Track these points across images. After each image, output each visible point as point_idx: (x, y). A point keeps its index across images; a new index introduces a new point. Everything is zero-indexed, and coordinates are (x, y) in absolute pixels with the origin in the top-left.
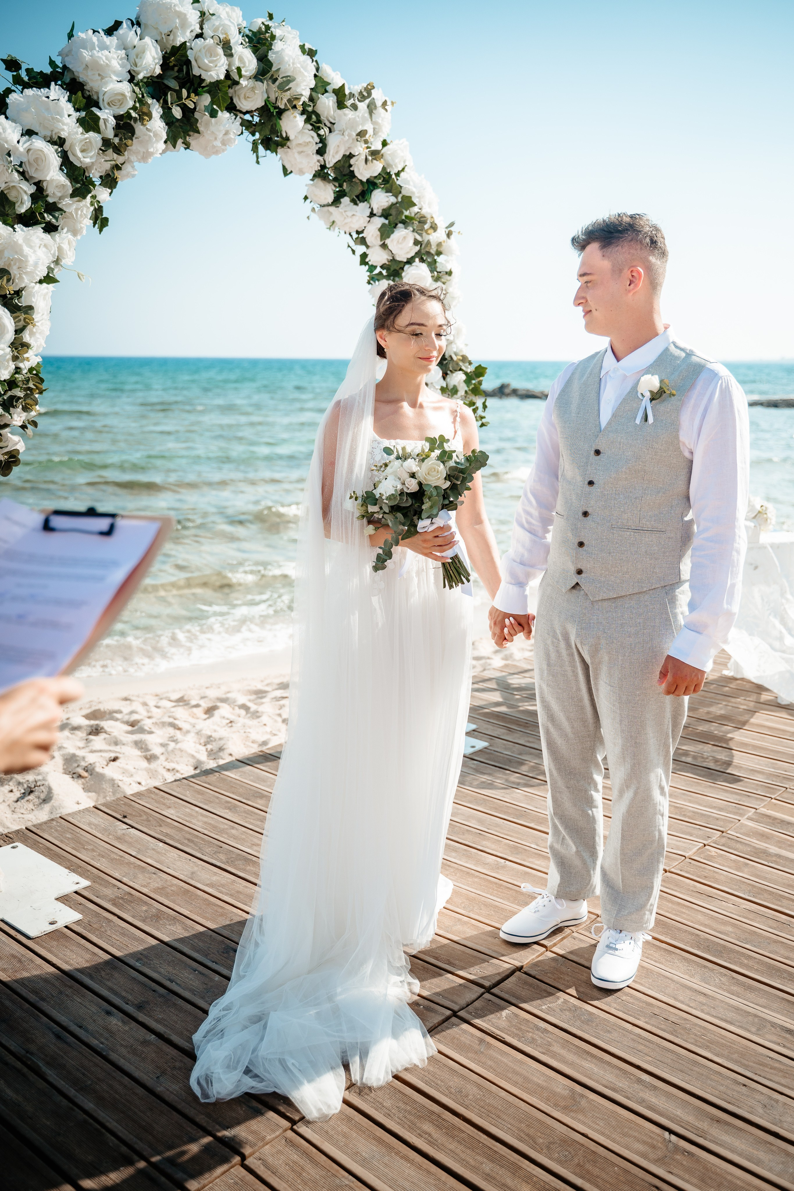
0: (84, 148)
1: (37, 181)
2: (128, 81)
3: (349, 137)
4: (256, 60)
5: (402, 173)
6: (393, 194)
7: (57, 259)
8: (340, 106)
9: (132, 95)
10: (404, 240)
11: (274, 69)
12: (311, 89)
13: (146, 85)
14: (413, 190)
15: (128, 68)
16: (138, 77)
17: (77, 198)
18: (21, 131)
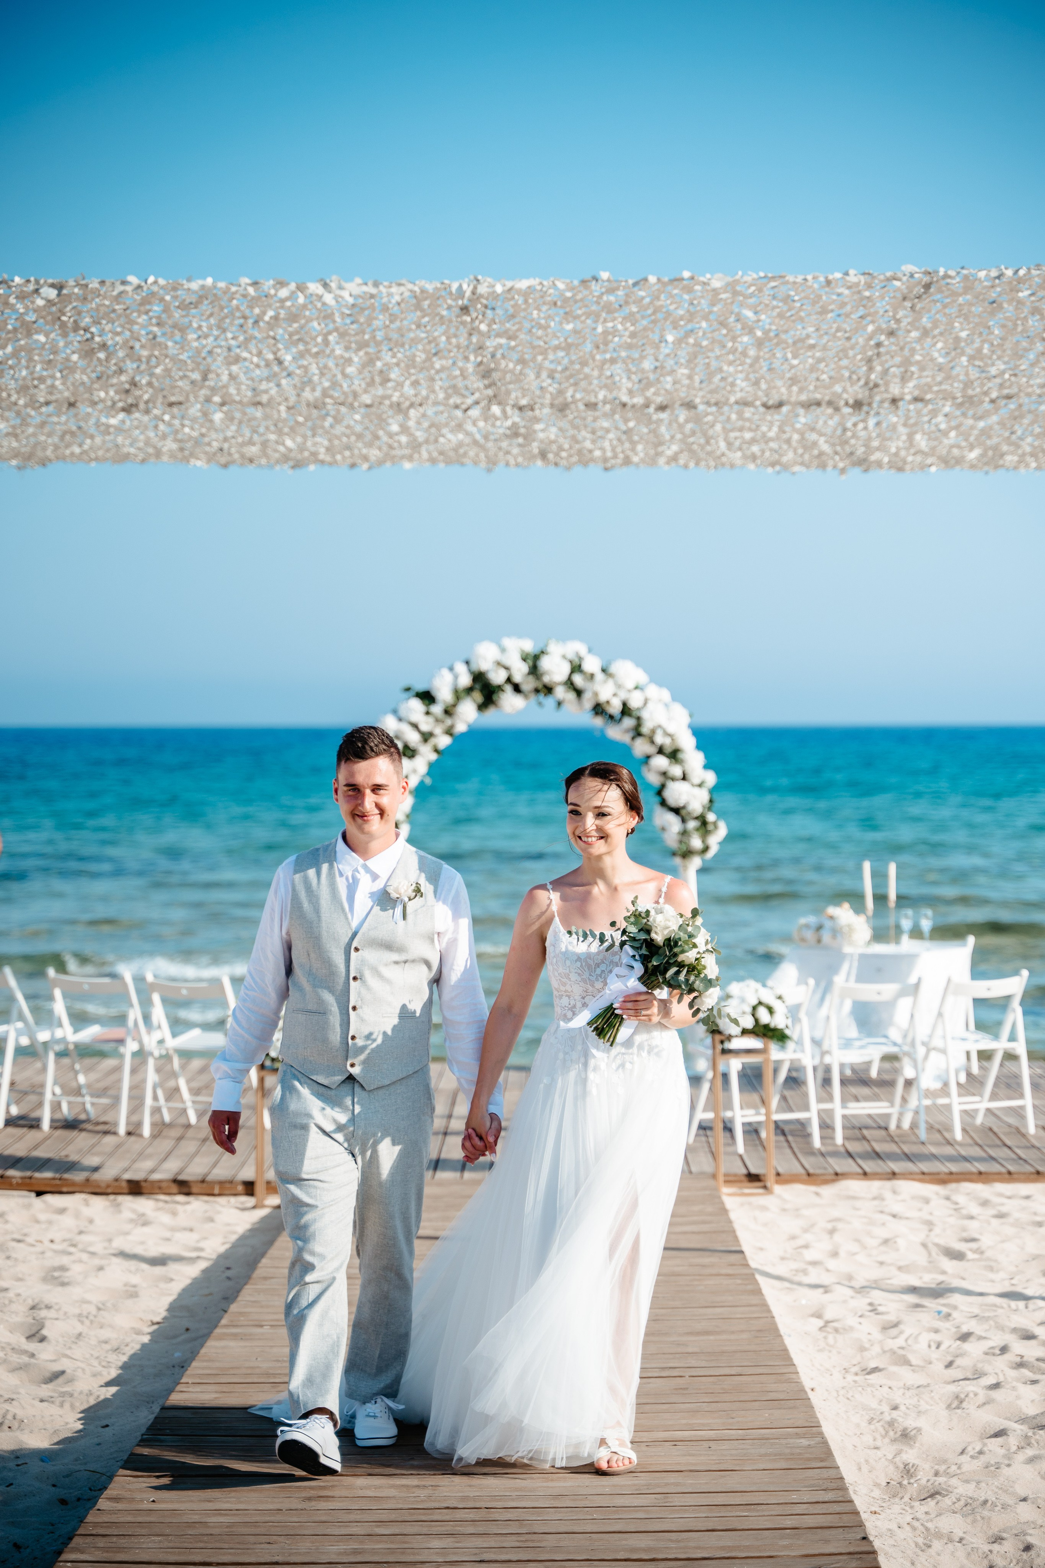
0: (427, 723)
2: (452, 691)
3: (592, 695)
4: (526, 668)
5: (643, 707)
6: (634, 719)
7: (414, 771)
8: (587, 679)
9: (452, 697)
10: (643, 744)
11: (540, 670)
12: (568, 674)
13: (466, 691)
14: (645, 717)
15: (454, 685)
16: (459, 688)
17: (424, 744)
18: (397, 720)
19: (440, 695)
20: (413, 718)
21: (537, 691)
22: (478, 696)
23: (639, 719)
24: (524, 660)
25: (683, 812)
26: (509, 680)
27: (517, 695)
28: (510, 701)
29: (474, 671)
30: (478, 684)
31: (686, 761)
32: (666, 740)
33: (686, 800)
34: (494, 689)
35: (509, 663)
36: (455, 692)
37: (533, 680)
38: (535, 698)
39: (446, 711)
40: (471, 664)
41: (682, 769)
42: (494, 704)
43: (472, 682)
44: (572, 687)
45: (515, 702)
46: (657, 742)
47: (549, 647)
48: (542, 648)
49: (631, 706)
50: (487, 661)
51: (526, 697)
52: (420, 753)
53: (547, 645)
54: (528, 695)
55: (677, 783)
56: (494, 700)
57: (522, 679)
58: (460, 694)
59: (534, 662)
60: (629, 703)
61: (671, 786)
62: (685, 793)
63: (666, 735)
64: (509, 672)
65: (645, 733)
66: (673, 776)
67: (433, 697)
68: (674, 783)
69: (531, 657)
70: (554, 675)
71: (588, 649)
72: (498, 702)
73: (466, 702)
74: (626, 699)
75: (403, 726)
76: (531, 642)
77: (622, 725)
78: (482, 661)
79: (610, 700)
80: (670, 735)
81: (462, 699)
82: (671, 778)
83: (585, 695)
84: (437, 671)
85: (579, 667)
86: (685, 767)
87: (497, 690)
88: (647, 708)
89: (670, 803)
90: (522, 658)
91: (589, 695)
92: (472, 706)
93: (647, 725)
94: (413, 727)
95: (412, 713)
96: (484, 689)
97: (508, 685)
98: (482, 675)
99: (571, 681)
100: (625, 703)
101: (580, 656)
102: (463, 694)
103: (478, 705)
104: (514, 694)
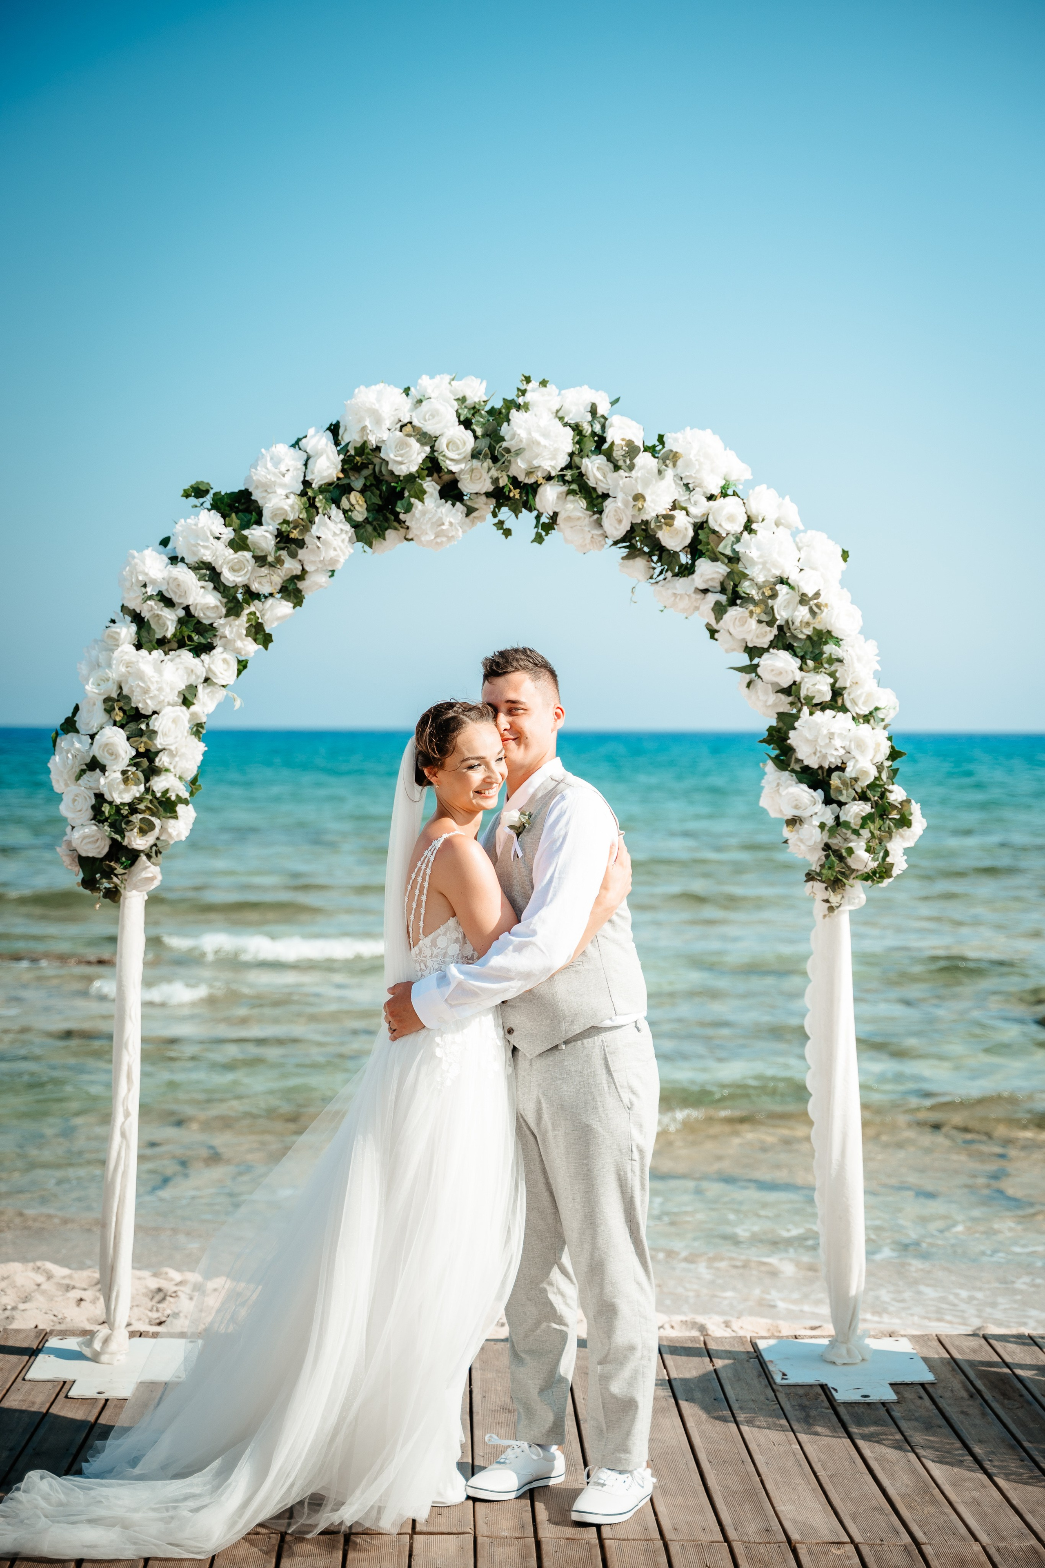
0: (236, 568)
1: (184, 606)
2: (299, 493)
3: (626, 504)
4: (472, 440)
5: (745, 533)
6: (723, 563)
7: (207, 680)
8: (617, 468)
9: (297, 507)
10: (743, 622)
11: (504, 444)
12: (571, 455)
13: (328, 491)
14: (750, 555)
15: (302, 479)
16: (313, 486)
17: (232, 617)
18: (167, 560)
19: (270, 500)
20: (204, 555)
21: (499, 496)
22: (357, 502)
23: (734, 559)
24: (467, 424)
25: (835, 780)
26: (432, 466)
27: (450, 502)
28: (434, 520)
29: (348, 444)
30: (357, 476)
31: (840, 661)
32: (796, 613)
33: (842, 752)
34: (396, 488)
35: (430, 428)
36: (303, 494)
37: (489, 469)
38: (496, 520)
39: (284, 540)
40: (341, 431)
41: (832, 681)
42: (396, 529)
43: (343, 470)
44: (579, 485)
45: (447, 523)
46: (778, 617)
47: (526, 395)
48: (511, 395)
49: (717, 529)
50: (378, 421)
51: (467, 515)
52: (221, 637)
53: (523, 388)
54: (476, 506)
55: (818, 714)
56: (396, 515)
57: (462, 466)
58: (314, 498)
59: (490, 428)
60: (712, 523)
61: (806, 721)
62: (836, 736)
63: (799, 598)
64: (432, 447)
65: (748, 594)
66: (809, 699)
67: (252, 507)
68: (811, 714)
69: (482, 416)
70: (537, 456)
71: (617, 400)
72: (404, 522)
73: (329, 518)
74: (704, 515)
75: (183, 573)
76: (484, 384)
77: (693, 580)
78: (367, 423)
79: (666, 517)
80: (811, 603)
81: (320, 510)
82: (806, 704)
83: (608, 504)
84: (263, 450)
85: (596, 438)
86: (838, 675)
87: (403, 489)
88: (753, 535)
89: (802, 761)
90: (462, 418)
91: (620, 504)
92: (342, 530)
93: (754, 575)
94: (205, 575)
95: (202, 544)
96: (373, 488)
97: (430, 479)
98: (368, 454)
99: (576, 472)
100: (702, 523)
101: (600, 411)
102: (320, 501)
103: (356, 526)
104: (443, 501)
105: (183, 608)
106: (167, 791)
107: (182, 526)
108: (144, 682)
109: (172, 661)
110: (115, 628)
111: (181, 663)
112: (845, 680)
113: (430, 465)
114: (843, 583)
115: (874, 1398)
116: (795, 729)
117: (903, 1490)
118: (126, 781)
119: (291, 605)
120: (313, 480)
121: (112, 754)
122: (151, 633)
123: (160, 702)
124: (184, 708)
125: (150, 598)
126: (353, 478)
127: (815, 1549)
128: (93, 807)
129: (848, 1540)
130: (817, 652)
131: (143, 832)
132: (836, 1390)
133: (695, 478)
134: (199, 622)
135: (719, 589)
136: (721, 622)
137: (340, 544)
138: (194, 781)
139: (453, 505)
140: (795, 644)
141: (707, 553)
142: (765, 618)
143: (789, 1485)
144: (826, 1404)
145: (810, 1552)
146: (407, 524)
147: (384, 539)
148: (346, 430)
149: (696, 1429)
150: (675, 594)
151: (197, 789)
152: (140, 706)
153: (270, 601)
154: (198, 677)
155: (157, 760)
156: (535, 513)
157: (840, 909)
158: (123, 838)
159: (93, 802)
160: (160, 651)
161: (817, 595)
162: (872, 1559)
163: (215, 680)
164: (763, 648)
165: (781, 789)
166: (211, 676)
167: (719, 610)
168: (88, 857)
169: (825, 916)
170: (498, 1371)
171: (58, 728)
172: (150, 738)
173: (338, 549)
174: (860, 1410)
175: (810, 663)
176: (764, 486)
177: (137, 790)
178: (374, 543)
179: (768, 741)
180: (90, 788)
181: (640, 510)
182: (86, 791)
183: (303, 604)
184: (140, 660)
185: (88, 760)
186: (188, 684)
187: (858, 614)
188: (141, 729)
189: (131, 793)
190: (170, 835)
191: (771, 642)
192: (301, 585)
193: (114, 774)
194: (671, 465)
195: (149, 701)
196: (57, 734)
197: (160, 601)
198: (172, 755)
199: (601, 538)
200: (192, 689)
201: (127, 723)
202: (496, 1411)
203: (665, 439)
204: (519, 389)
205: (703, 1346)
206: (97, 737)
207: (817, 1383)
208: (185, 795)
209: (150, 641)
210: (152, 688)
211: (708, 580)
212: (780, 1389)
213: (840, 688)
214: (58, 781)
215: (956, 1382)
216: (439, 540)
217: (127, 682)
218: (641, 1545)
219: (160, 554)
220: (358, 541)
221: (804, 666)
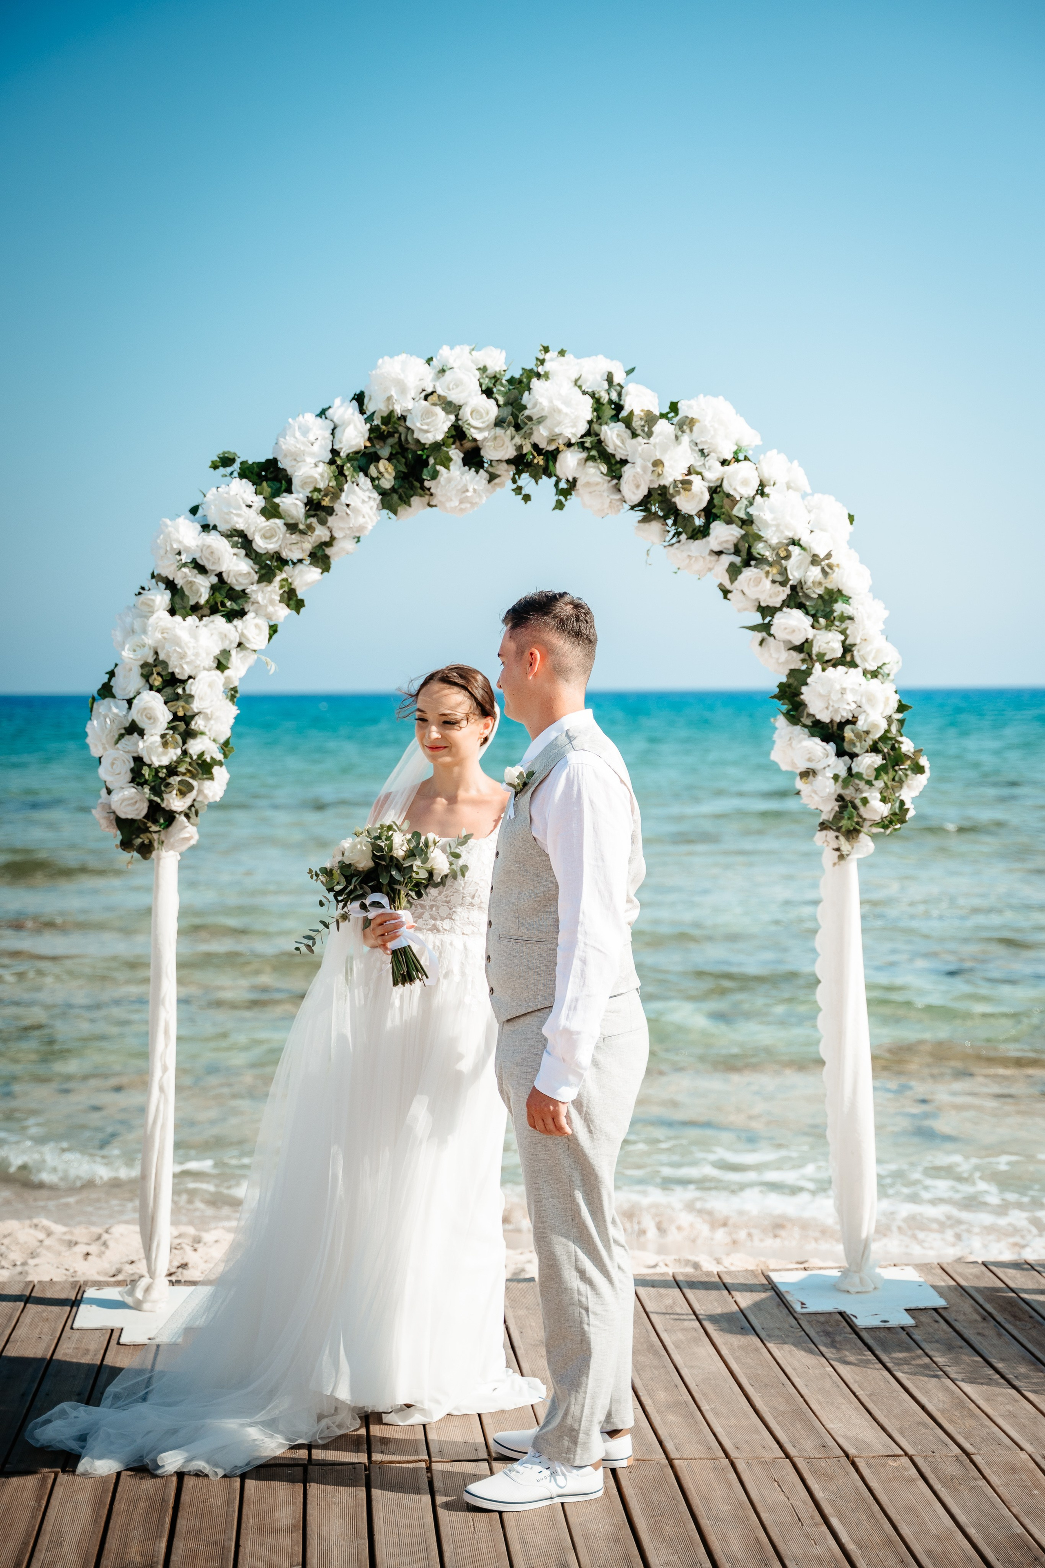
0: (268, 535)
1: (217, 572)
2: (327, 461)
3: (644, 469)
4: (495, 408)
5: (758, 497)
6: (737, 525)
7: (240, 645)
8: (634, 435)
9: (326, 475)
10: (758, 581)
11: (527, 413)
12: (590, 422)
13: (356, 460)
14: (764, 517)
15: (330, 447)
16: (342, 454)
17: (264, 584)
18: (200, 529)
19: (300, 468)
20: (237, 523)
21: (520, 463)
22: (386, 470)
23: (748, 522)
24: (488, 393)
25: (848, 733)
26: (458, 433)
27: (473, 469)
28: (459, 487)
29: (373, 413)
30: (382, 444)
31: (851, 618)
32: (809, 573)
33: (854, 706)
34: (422, 455)
35: (454, 397)
36: (332, 462)
37: (512, 438)
38: (515, 486)
39: (313, 508)
40: (366, 401)
41: (843, 638)
42: (421, 496)
43: (369, 439)
44: (598, 451)
45: (471, 490)
46: (791, 577)
47: (545, 364)
48: (531, 365)
49: (732, 493)
50: (403, 390)
51: (489, 482)
52: (253, 603)
53: (541, 357)
54: (498, 473)
55: (830, 670)
56: (422, 481)
57: (486, 434)
58: (342, 466)
59: (513, 396)
60: (726, 487)
61: (819, 678)
62: (848, 691)
63: (810, 559)
64: (457, 416)
65: (763, 556)
66: (821, 656)
67: (280, 476)
68: (824, 670)
69: (502, 385)
70: (559, 424)
71: (633, 370)
72: (429, 489)
73: (357, 485)
74: (718, 479)
75: (214, 540)
76: (504, 354)
77: (709, 542)
78: (393, 393)
79: (683, 482)
80: (823, 563)
81: (348, 478)
82: (818, 660)
83: (627, 471)
84: (290, 420)
85: (613, 406)
86: (848, 632)
87: (428, 457)
88: (766, 498)
89: (814, 716)
90: (484, 388)
91: (639, 470)
92: (370, 497)
93: (769, 537)
94: (237, 543)
95: (234, 512)
96: (399, 456)
97: (453, 446)
98: (395, 423)
99: (595, 439)
100: (717, 487)
101: (617, 380)
102: (348, 469)
103: (383, 493)
104: (467, 468)
105: (216, 575)
106: (202, 754)
107: (213, 495)
108: (180, 647)
109: (206, 626)
110: (147, 595)
111: (215, 628)
112: (855, 637)
113: (454, 433)
114: (852, 543)
115: (893, 1322)
116: (807, 684)
117: (941, 1406)
118: (165, 744)
119: (320, 571)
120: (341, 449)
121: (150, 719)
122: (185, 599)
123: (196, 667)
124: (218, 672)
125: (185, 565)
126: (378, 447)
127: (872, 1461)
128: (132, 770)
129: (901, 1453)
130: (828, 610)
131: (182, 794)
132: (855, 1317)
133: (710, 443)
134: (232, 589)
135: (732, 550)
136: (736, 583)
137: (369, 511)
138: (226, 743)
139: (477, 472)
140: (808, 603)
141: (722, 516)
142: (779, 578)
143: (832, 1404)
144: (849, 1329)
145: (869, 1465)
146: (432, 491)
147: (410, 506)
148: (370, 399)
149: (730, 1356)
150: (689, 556)
151: (230, 752)
152: (177, 671)
153: (300, 567)
154: (231, 642)
155: (193, 723)
156: (554, 479)
157: (850, 857)
158: (162, 800)
159: (132, 765)
160: (194, 617)
161: (829, 556)
162: (929, 1469)
163: (247, 645)
164: (775, 608)
165: (794, 743)
166: (244, 641)
167: (734, 571)
168: (127, 820)
169: (834, 864)
170: (528, 1309)
171: (96, 695)
172: (187, 702)
173: (366, 516)
174: (882, 1334)
175: (822, 621)
176: (775, 451)
177: (174, 754)
178: (399, 509)
179: (779, 696)
180: (128, 752)
181: (659, 475)
182: (124, 754)
183: (331, 570)
184: (177, 626)
185: (127, 725)
186: (221, 648)
187: (867, 573)
188: (177, 693)
189: (169, 755)
190: (206, 797)
191: (784, 601)
192: (329, 551)
193: (153, 738)
194: (688, 431)
195: (185, 666)
196: (94, 699)
197: (194, 568)
198: (207, 718)
199: (618, 503)
200: (226, 653)
201: (164, 688)
202: (536, 1345)
203: (679, 405)
204: (537, 359)
205: (718, 1280)
206: (135, 701)
207: (836, 1310)
208: (219, 757)
209: (184, 608)
210: (189, 652)
211: (722, 542)
212: (801, 1317)
213: (850, 645)
214: (96, 745)
215: (967, 1306)
216: (463, 506)
217: (163, 648)
218: (710, 1464)
219: (193, 522)
220: (384, 508)
221: (816, 625)
